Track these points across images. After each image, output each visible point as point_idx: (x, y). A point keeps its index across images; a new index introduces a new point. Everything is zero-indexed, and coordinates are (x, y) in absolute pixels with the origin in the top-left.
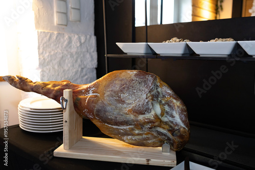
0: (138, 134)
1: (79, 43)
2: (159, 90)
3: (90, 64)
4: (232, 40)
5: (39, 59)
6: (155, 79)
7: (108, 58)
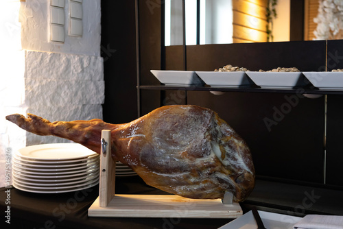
0: (195, 183)
1: (80, 67)
2: (218, 128)
3: (95, 98)
4: (296, 69)
5: (26, 91)
6: (213, 116)
7: (140, 90)
